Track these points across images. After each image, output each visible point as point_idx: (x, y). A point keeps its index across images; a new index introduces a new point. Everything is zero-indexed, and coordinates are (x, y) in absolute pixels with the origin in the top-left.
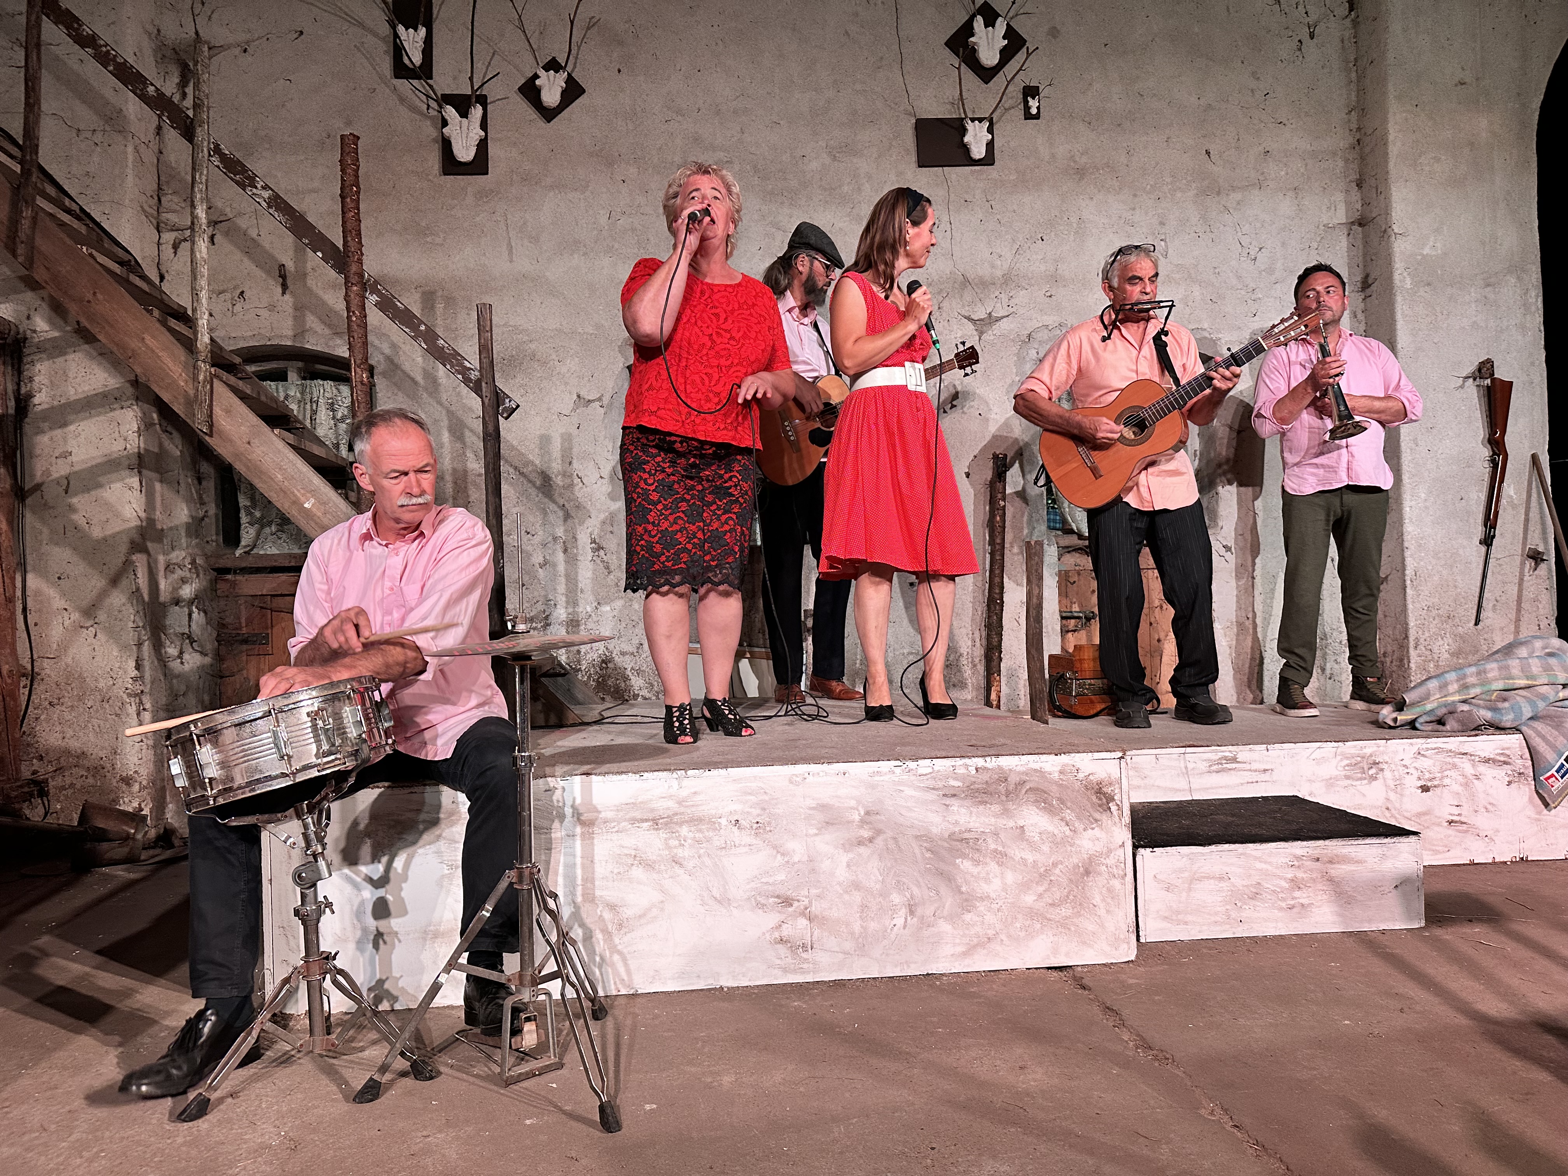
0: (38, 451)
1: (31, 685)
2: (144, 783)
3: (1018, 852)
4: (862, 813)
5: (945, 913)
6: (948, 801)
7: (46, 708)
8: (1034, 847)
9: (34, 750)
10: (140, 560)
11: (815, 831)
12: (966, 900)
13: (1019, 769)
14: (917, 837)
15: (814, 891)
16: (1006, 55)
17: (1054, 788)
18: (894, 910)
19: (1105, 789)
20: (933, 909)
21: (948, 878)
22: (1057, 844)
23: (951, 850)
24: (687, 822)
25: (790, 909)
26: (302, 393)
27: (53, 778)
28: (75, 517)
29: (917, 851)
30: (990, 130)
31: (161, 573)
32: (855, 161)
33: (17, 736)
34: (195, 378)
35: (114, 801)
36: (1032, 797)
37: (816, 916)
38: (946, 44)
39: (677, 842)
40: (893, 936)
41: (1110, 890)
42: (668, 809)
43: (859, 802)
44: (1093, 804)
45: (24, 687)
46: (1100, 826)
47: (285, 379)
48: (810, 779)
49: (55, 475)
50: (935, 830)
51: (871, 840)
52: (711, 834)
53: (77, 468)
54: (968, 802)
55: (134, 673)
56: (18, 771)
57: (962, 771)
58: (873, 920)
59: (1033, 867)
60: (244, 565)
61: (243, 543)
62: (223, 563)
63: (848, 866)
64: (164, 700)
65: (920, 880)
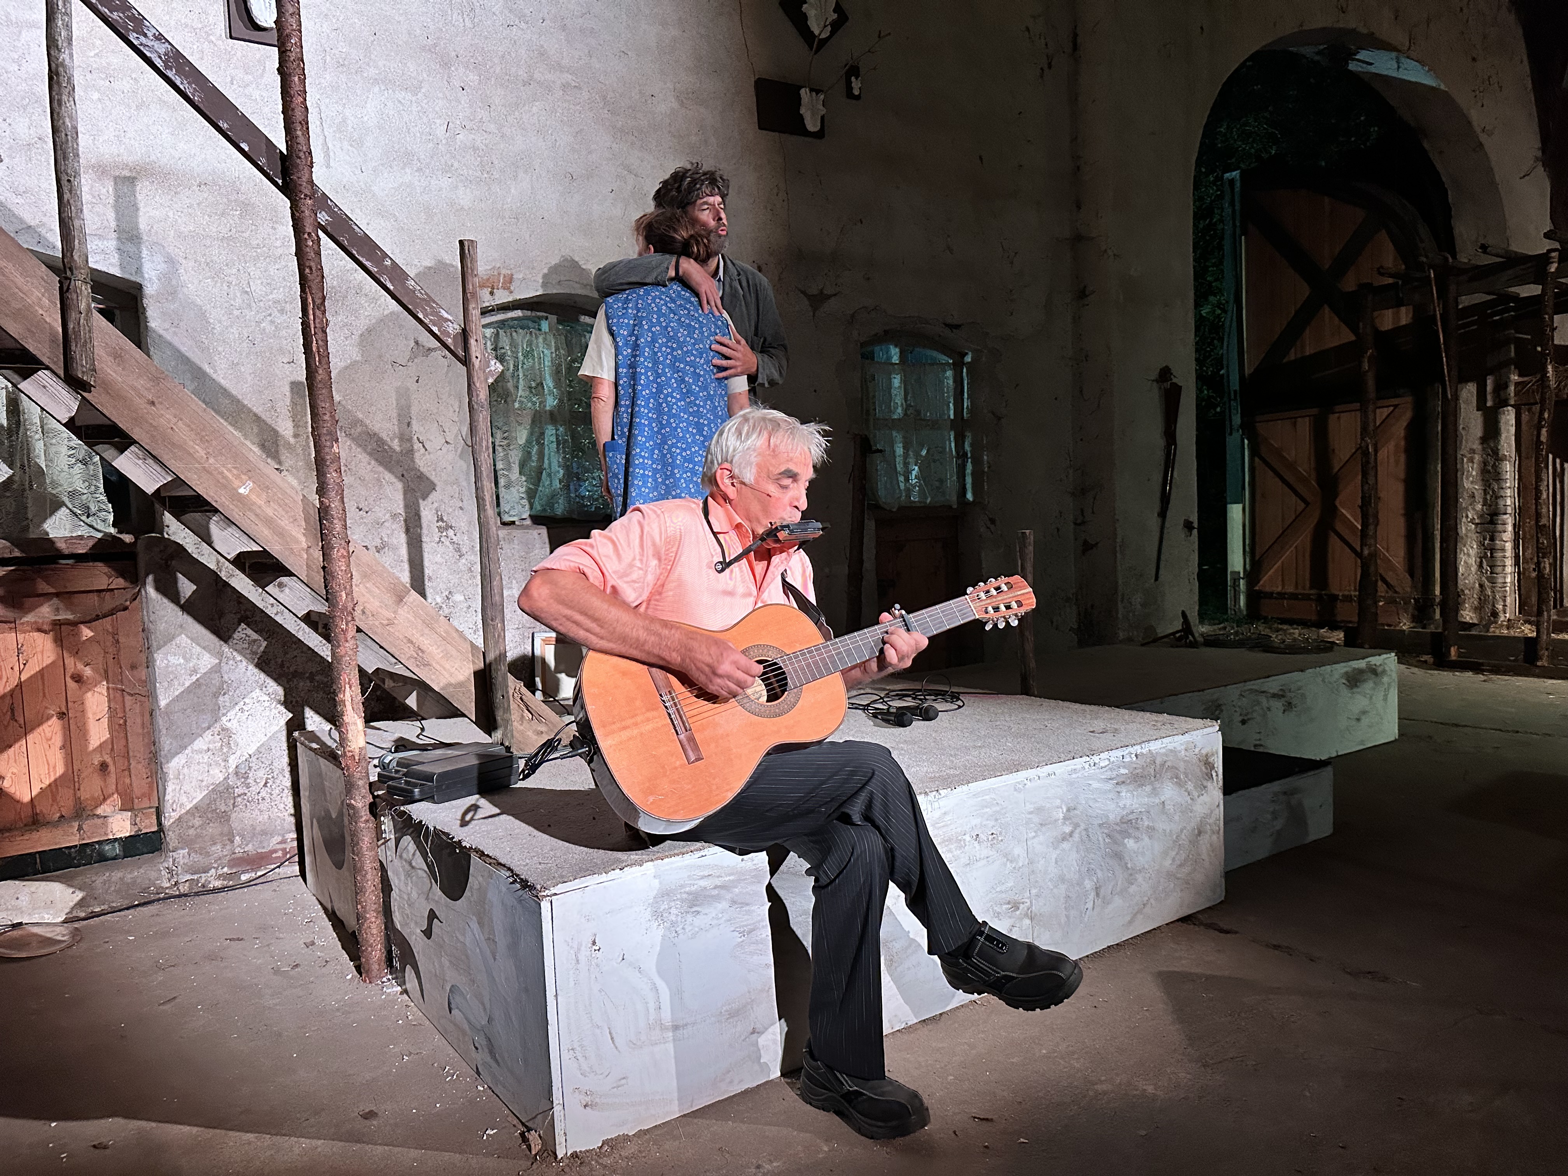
3: (1161, 825)
4: (1065, 810)
5: (1118, 889)
6: (1119, 788)
8: (1170, 818)
11: (1033, 834)
12: (1130, 874)
13: (1162, 751)
14: (1100, 825)
15: (1034, 892)
16: (836, 29)
17: (1182, 766)
18: (1086, 895)
19: (1209, 760)
20: (1110, 887)
21: (1120, 859)
22: (1183, 812)
23: (1121, 832)
25: (1018, 913)
29: (1100, 838)
30: (824, 104)
36: (1169, 775)
37: (1035, 915)
38: (780, 4)
40: (1086, 919)
44: (1202, 773)
46: (1207, 792)
48: (1028, 782)
50: (1112, 817)
51: (1071, 834)
52: (958, 853)
54: (1131, 787)
57: (1128, 759)
58: (1073, 907)
59: (1170, 835)
63: (1056, 863)
65: (1103, 865)
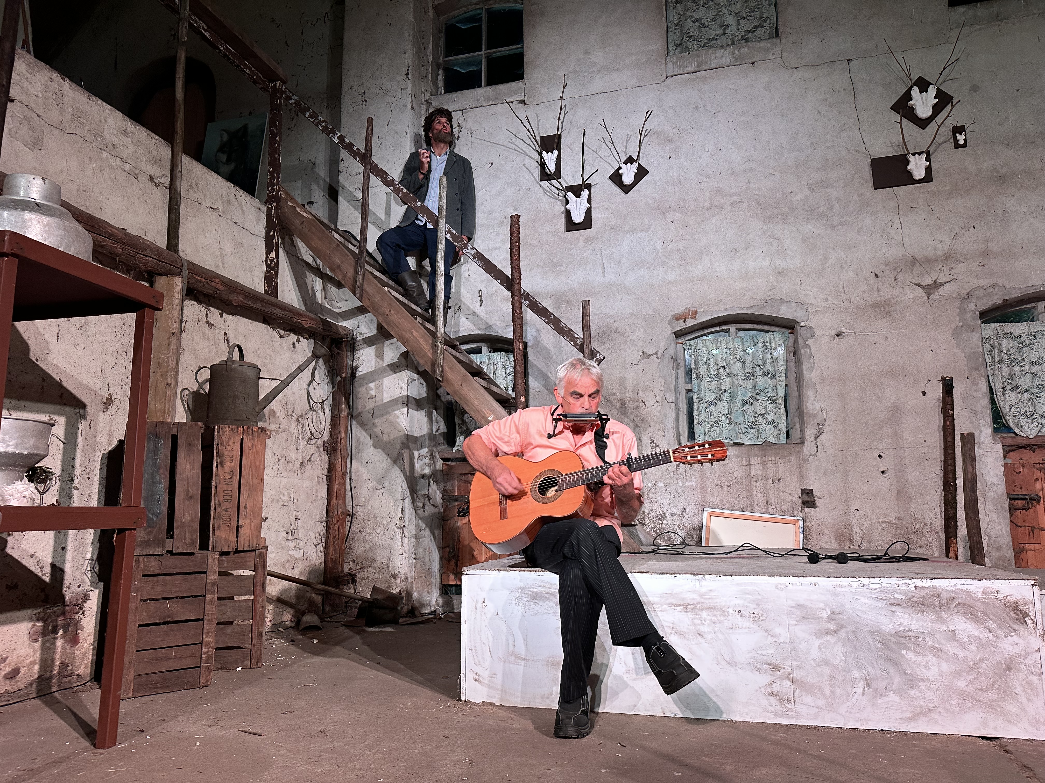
0: (360, 396)
1: (351, 521)
2: (403, 578)
3: (951, 649)
4: (829, 613)
5: (894, 687)
6: (893, 609)
7: (357, 534)
8: (963, 646)
9: (351, 557)
10: (405, 452)
11: (795, 622)
12: (910, 680)
13: (949, 589)
14: (870, 632)
15: (795, 663)
16: (937, 109)
17: (979, 605)
18: (854, 682)
19: (1021, 608)
20: (884, 683)
21: (896, 664)
22: (983, 645)
23: (897, 643)
24: (706, 609)
25: (778, 674)
26: (489, 360)
27: (359, 573)
28: (376, 430)
29: (871, 642)
30: (928, 159)
31: (416, 461)
32: (827, 191)
33: (343, 548)
34: (435, 351)
35: (387, 588)
36: (960, 609)
37: (797, 680)
38: (891, 108)
39: (699, 622)
40: (854, 700)
41: (1029, 683)
42: (693, 599)
43: (826, 605)
44: (1011, 618)
45: (348, 522)
46: (1019, 635)
47: (480, 352)
48: (790, 586)
49: (368, 408)
50: (884, 629)
51: (836, 632)
52: (722, 618)
53: (377, 404)
54: (909, 610)
55: (400, 515)
56: (343, 567)
57: (905, 588)
58: (839, 687)
59: (964, 661)
60: (457, 456)
61: (457, 444)
62: (447, 455)
63: (820, 648)
64: (414, 532)
65: (875, 663)
